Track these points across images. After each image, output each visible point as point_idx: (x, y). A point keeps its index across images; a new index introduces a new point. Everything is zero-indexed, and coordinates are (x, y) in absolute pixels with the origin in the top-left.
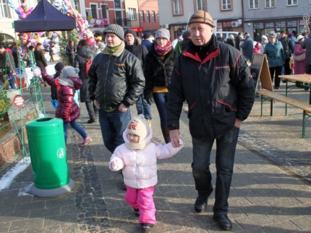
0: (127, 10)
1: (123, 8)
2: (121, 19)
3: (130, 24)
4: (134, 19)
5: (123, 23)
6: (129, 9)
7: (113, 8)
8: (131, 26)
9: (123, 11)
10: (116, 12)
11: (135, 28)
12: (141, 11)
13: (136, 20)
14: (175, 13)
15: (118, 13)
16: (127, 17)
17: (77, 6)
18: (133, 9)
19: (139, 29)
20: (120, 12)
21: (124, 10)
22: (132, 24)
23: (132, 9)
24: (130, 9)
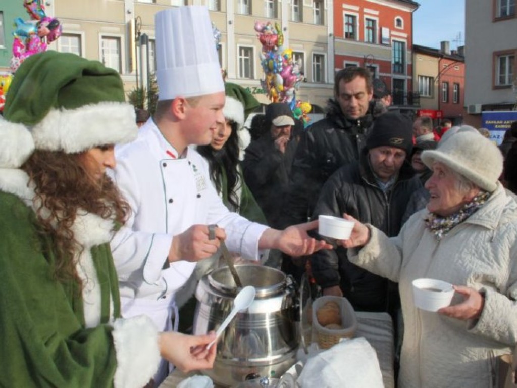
0: (417, 80)
1: (408, 75)
2: (403, 93)
3: (419, 103)
4: (429, 94)
5: (406, 99)
6: (422, 77)
7: (390, 73)
8: (419, 106)
9: (408, 80)
10: (395, 80)
11: (429, 111)
12: (444, 82)
13: (433, 98)
14: (498, 83)
15: (399, 83)
16: (415, 90)
17: (320, 63)
18: (428, 79)
19: (435, 112)
20: (402, 81)
21: (410, 77)
22: (420, 104)
23: (426, 77)
24: (424, 78)
